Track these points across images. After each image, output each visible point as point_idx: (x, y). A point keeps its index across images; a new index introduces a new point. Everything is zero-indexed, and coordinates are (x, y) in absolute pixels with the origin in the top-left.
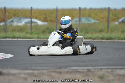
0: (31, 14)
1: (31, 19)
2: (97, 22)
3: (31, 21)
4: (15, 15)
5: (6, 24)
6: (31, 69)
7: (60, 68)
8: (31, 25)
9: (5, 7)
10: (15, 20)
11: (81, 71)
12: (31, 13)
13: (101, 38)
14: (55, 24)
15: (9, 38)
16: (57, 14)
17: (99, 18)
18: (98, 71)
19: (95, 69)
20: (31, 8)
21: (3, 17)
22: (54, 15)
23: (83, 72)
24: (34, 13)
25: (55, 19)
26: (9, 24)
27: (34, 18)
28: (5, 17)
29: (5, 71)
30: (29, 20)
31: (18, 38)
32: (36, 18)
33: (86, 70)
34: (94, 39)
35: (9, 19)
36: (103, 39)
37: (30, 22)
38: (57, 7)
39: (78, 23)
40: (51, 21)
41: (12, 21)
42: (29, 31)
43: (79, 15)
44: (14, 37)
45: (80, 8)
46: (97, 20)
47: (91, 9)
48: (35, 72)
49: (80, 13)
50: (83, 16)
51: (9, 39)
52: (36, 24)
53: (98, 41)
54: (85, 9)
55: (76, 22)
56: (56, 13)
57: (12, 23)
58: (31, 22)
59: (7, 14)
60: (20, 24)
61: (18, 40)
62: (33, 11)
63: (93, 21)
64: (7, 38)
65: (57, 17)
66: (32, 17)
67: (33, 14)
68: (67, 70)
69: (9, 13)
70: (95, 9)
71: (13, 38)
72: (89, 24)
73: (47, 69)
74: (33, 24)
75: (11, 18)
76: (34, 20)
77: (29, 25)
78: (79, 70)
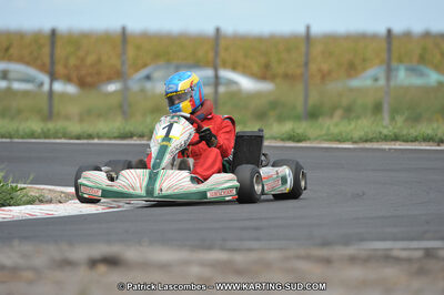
0: (216, 53)
1: (216, 70)
3: (217, 77)
4: (157, 57)
5: (126, 89)
8: (216, 92)
9: (124, 29)
10: (157, 75)
12: (215, 50)
14: (300, 87)
15: (141, 136)
16: (307, 54)
20: (218, 30)
21: (115, 61)
24: (226, 49)
25: (299, 71)
26: (134, 86)
27: (225, 66)
28: (123, 63)
29: (131, 253)
30: (209, 73)
32: (234, 68)
34: (440, 142)
35: (137, 69)
37: (212, 80)
38: (308, 28)
39: (382, 82)
40: (286, 76)
41: (148, 78)
43: (384, 55)
45: (389, 31)
47: (427, 35)
49: (389, 50)
50: (400, 61)
51: (138, 142)
52: (234, 88)
54: (408, 35)
56: (303, 48)
57: (148, 85)
58: (217, 81)
59: (131, 52)
62: (223, 43)
63: (433, 77)
64: (131, 136)
65: (306, 64)
66: (219, 62)
67: (223, 54)
69: (138, 48)
74: (222, 89)
75: (145, 65)
76: (226, 74)
77: (208, 90)
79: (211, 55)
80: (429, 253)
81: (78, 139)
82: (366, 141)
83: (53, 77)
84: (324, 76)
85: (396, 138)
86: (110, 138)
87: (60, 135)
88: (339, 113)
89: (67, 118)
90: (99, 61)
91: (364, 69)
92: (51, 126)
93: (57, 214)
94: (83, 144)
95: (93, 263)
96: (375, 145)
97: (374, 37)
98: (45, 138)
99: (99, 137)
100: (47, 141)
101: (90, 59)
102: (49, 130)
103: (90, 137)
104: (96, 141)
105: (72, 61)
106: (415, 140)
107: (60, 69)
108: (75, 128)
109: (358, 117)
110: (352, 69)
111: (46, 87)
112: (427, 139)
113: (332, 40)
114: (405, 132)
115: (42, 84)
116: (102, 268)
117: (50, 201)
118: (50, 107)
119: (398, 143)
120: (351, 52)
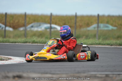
0: (51, 20)
1: (51, 24)
2: (115, 28)
4: (34, 21)
6: (50, 74)
7: (79, 73)
8: (51, 31)
9: (25, 13)
10: (35, 25)
11: (100, 76)
13: (119, 44)
15: (29, 42)
16: (76, 21)
17: (117, 25)
18: (116, 77)
19: (113, 74)
20: (51, 14)
21: (23, 22)
22: (73, 21)
23: (101, 77)
25: (74, 25)
26: (28, 29)
27: (53, 23)
28: (25, 22)
29: (25, 75)
30: (48, 25)
31: (38, 43)
32: (56, 24)
33: (104, 76)
34: (112, 45)
35: (29, 24)
36: (120, 45)
38: (76, 13)
41: (32, 27)
42: (49, 36)
43: (97, 21)
44: (34, 42)
45: (98, 15)
46: (115, 26)
47: (109, 16)
48: (54, 76)
50: (101, 23)
51: (29, 44)
52: (55, 30)
53: (115, 47)
54: (103, 16)
55: (95, 28)
58: (51, 28)
59: (27, 19)
60: (40, 29)
61: (37, 45)
62: (52, 17)
63: (111, 27)
64: (26, 42)
65: (76, 23)
67: (53, 20)
68: (85, 75)
69: (30, 18)
70: (113, 16)
71: (32, 43)
72: (107, 30)
73: (66, 74)
75: (31, 23)
76: (53, 26)
77: (48, 30)
78: (98, 75)
79: (49, 21)
80: (107, 76)
81: (12, 43)
82: (91, 45)
83: (6, 26)
84: (81, 27)
85: (99, 44)
86: (21, 43)
87: (7, 42)
88: (84, 37)
89: (10, 37)
90: (19, 22)
91: (92, 25)
92: (5, 39)
93: (5, 64)
94: (13, 44)
95: (14, 77)
96: (94, 46)
97: (94, 16)
98: (3, 43)
99: (18, 43)
100: (4, 43)
101: (16, 21)
102: (4, 40)
103: (15, 42)
104: (17, 44)
105: (11, 22)
106: (105, 45)
107: (8, 24)
108: (12, 40)
109: (90, 38)
110: (88, 25)
111: (4, 29)
112: (108, 44)
113: (82, 17)
114: (102, 42)
115: (3, 28)
116: (17, 79)
117: (4, 60)
118: (5, 34)
119: (100, 45)
120: (88, 20)
